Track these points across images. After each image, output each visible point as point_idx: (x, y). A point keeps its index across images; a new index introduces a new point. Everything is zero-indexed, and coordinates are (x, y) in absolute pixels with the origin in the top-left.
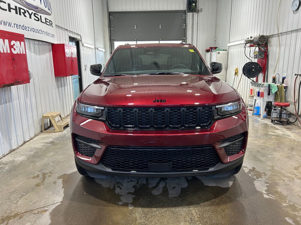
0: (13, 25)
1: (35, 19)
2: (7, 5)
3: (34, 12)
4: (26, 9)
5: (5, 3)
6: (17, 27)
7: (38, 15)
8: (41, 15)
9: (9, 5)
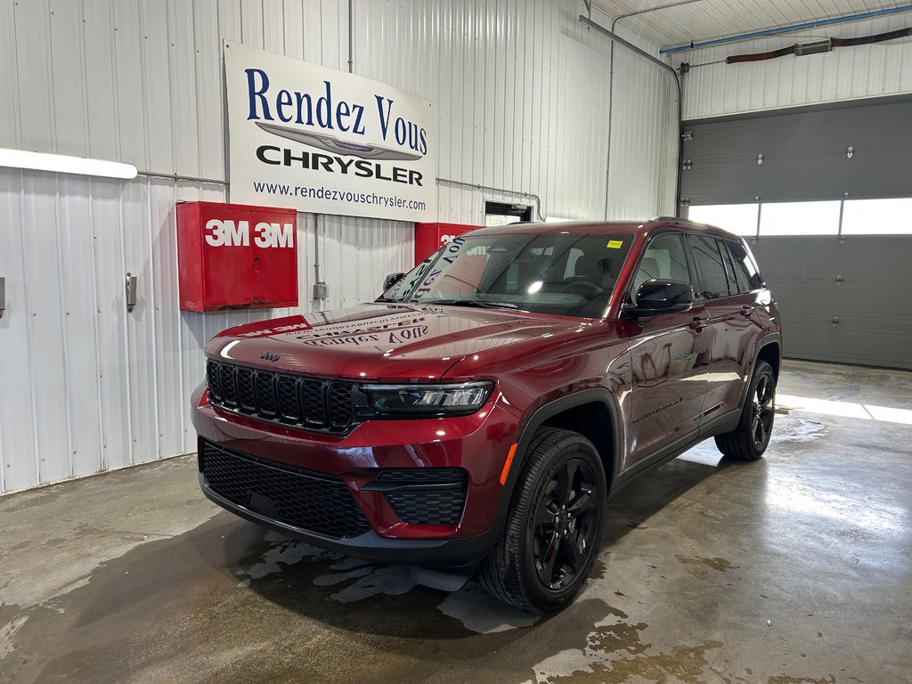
0: (292, 190)
1: (357, 174)
2: (282, 153)
3: (356, 159)
4: (332, 155)
5: (278, 149)
6: (304, 194)
7: (370, 164)
8: (378, 162)
9: (287, 152)
